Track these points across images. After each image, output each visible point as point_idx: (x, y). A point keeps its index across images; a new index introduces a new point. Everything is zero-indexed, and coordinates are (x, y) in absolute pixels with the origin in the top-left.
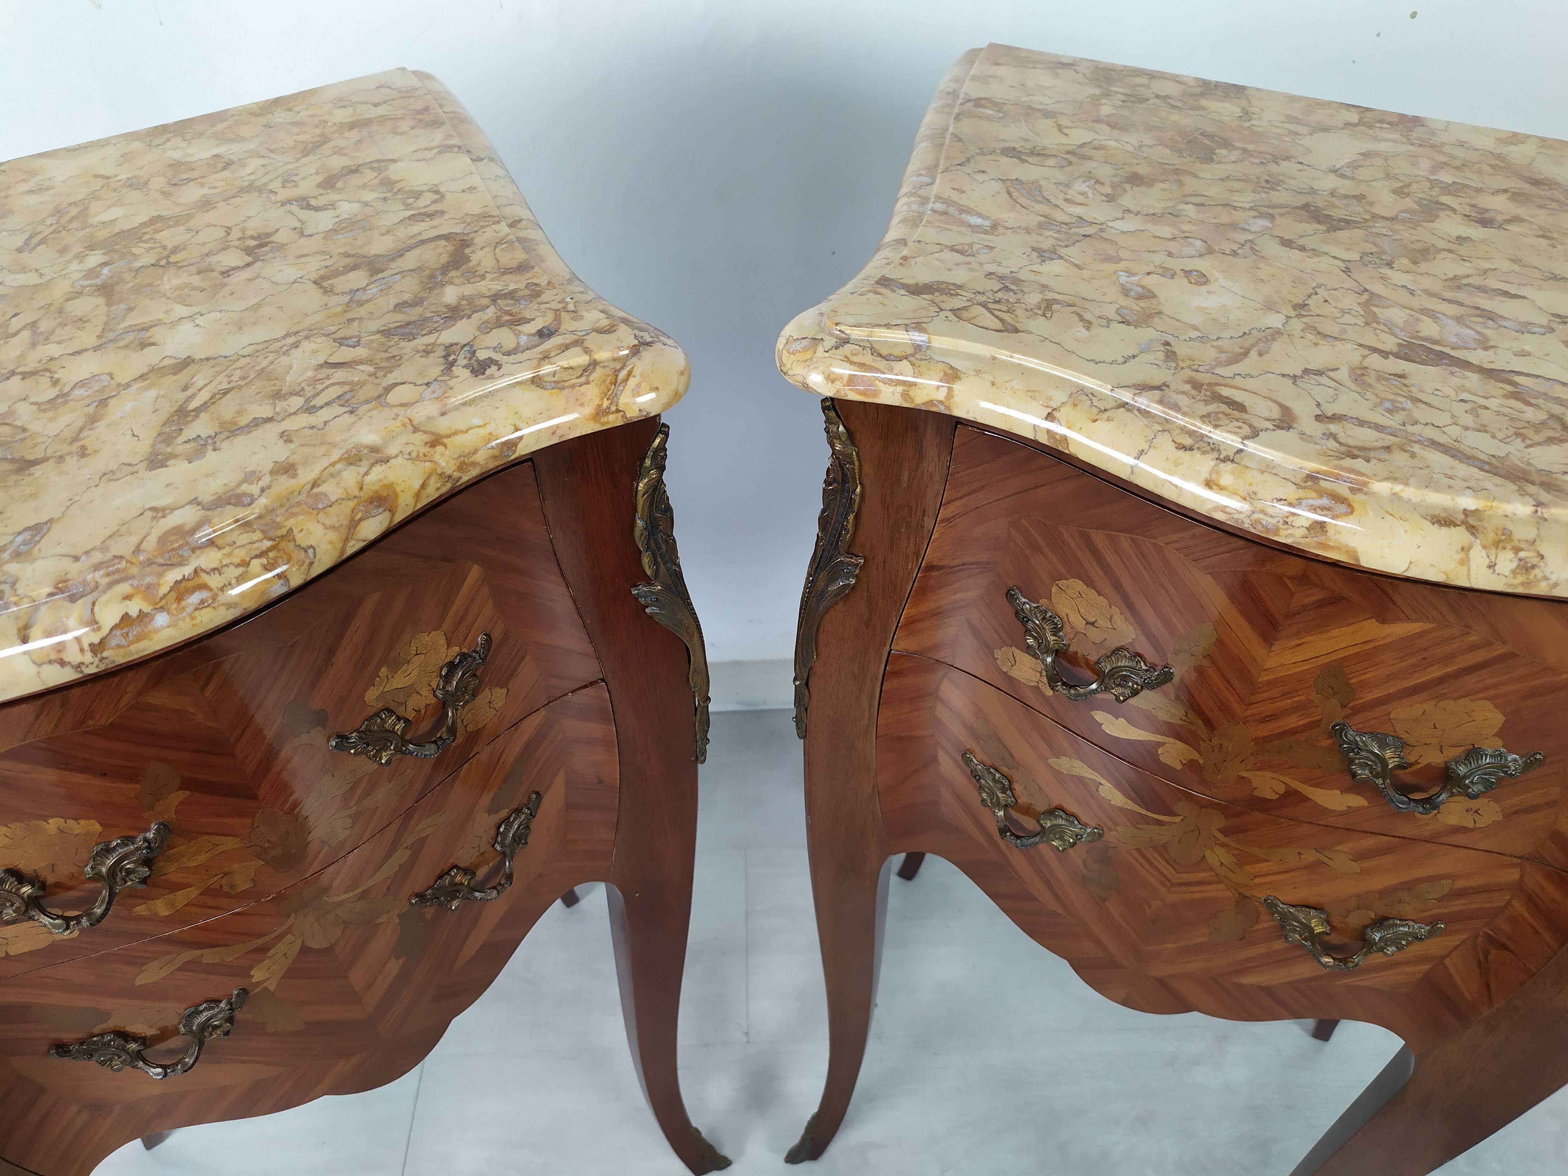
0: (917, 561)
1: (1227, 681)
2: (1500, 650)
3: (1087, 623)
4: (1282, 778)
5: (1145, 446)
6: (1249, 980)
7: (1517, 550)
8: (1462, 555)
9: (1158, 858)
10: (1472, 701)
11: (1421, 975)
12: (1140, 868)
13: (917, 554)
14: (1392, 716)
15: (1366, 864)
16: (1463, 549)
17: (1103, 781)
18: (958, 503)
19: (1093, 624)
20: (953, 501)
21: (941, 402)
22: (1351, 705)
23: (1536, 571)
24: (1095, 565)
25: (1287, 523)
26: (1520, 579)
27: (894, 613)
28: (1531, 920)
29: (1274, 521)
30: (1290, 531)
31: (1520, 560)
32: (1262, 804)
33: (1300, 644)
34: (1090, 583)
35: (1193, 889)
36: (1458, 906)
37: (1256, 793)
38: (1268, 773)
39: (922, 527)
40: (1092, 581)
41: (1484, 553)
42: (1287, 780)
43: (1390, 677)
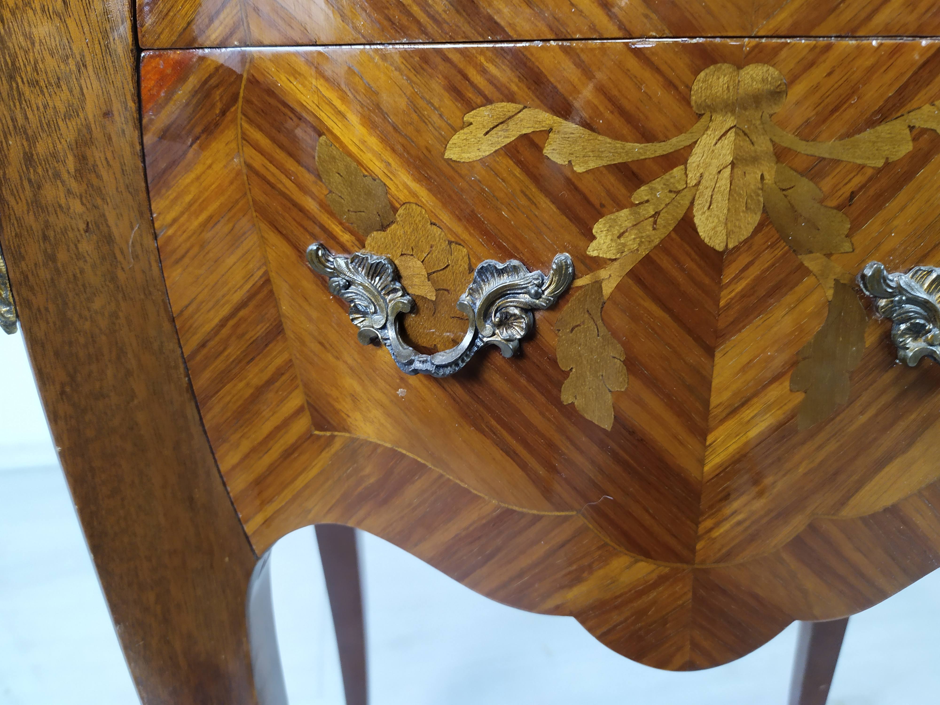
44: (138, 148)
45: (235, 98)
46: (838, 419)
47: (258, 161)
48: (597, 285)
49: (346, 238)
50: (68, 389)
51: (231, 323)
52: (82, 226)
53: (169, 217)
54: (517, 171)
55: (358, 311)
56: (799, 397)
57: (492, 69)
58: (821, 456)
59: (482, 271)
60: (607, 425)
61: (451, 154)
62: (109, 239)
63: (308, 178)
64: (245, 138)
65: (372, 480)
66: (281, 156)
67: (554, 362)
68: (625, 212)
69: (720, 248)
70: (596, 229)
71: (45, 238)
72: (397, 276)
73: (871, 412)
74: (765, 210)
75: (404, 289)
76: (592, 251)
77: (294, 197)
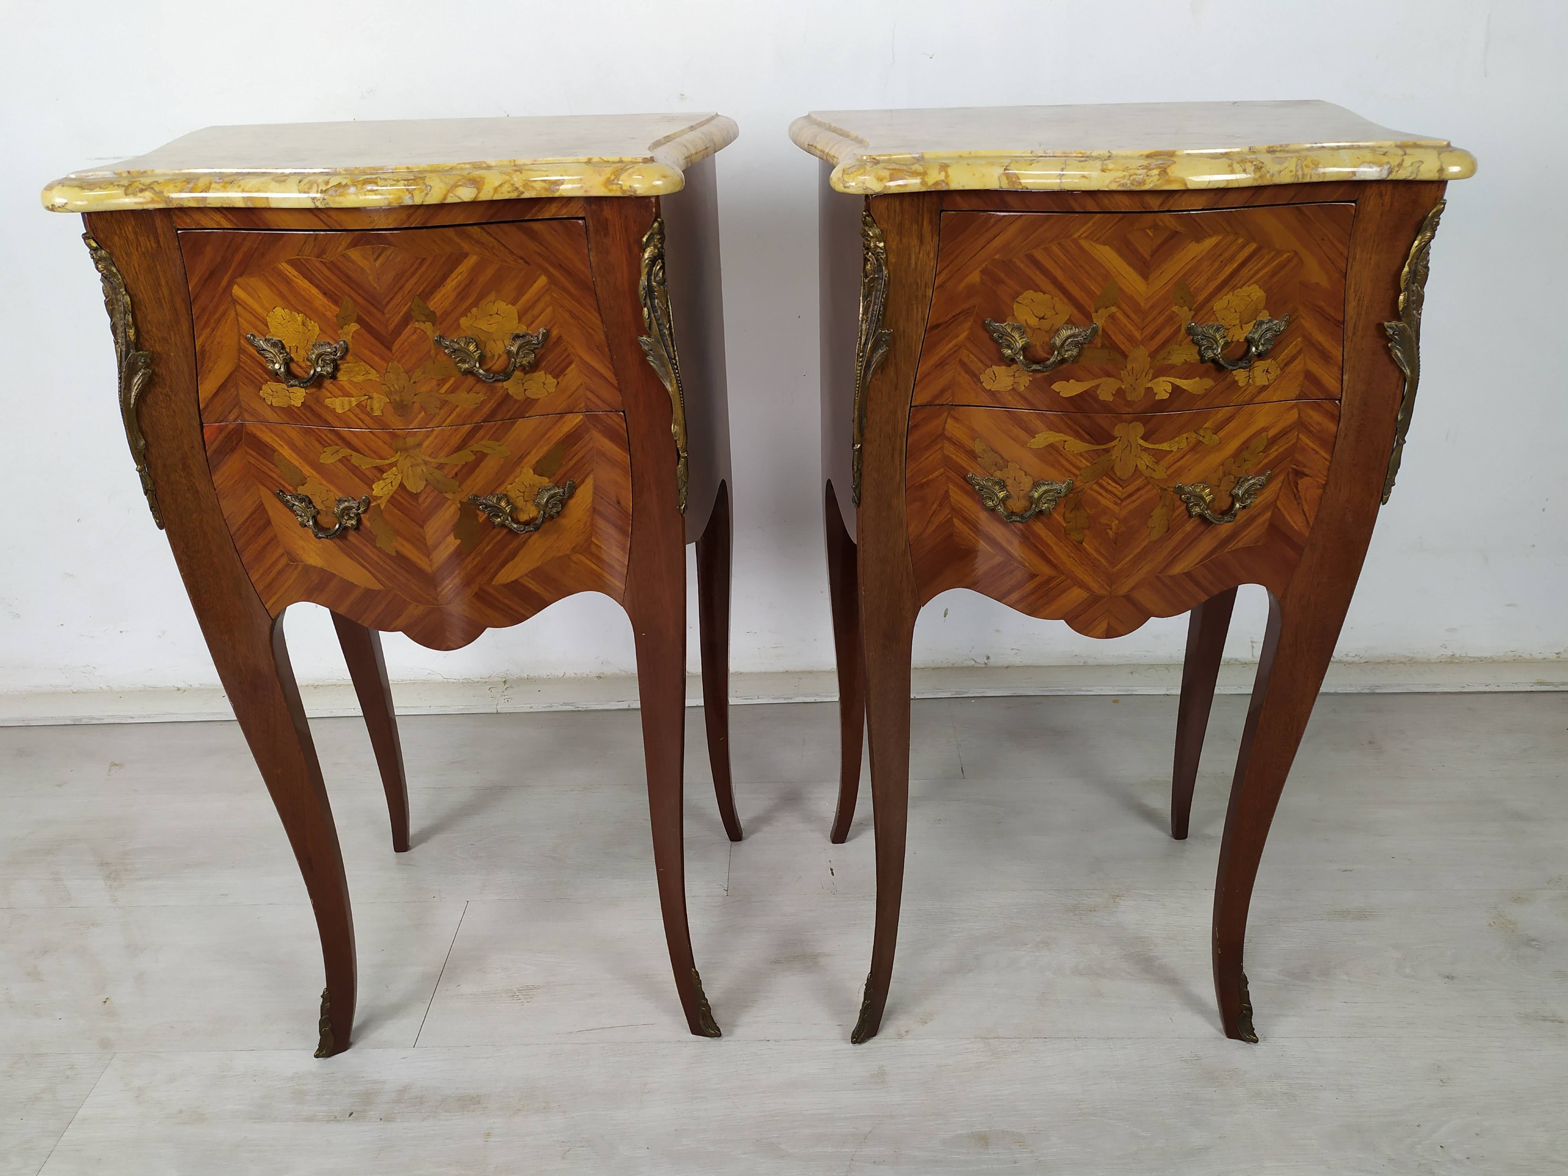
0: (924, 325)
1: (1128, 316)
2: (1253, 246)
3: (1040, 319)
4: (1169, 379)
5: (1064, 166)
6: (1178, 569)
7: (1252, 162)
8: (1230, 168)
9: (1110, 482)
10: (1249, 286)
11: (1268, 523)
12: (1100, 497)
13: (923, 319)
14: (1215, 309)
15: (1222, 434)
16: (1229, 166)
17: (1066, 438)
18: (945, 271)
19: (1043, 318)
20: (943, 270)
21: (943, 181)
22: (1194, 307)
23: (1263, 169)
24: (1038, 273)
25: (1148, 175)
26: (1258, 174)
27: (912, 374)
28: (1311, 445)
29: (1141, 177)
30: (1151, 179)
31: (1255, 165)
32: (1162, 405)
33: (1162, 272)
34: (1037, 288)
35: (1134, 498)
36: (1274, 453)
37: (1157, 398)
38: (1160, 378)
39: (925, 296)
40: (1037, 285)
41: (1239, 165)
42: (1172, 380)
43: (1209, 280)
44: (205, 457)
45: (241, 439)
46: (478, 548)
47: (252, 461)
48: (379, 505)
49: (290, 488)
50: (185, 550)
51: (249, 520)
52: (186, 488)
53: (219, 482)
54: (344, 467)
55: (299, 515)
56: (459, 541)
57: (329, 435)
58: (475, 562)
59: (339, 501)
60: (394, 554)
61: (322, 461)
62: (197, 492)
63: (272, 467)
64: (246, 452)
65: (316, 582)
66: (261, 459)
67: (370, 532)
68: (381, 481)
69: (415, 492)
70: (373, 486)
71: (173, 493)
72: (310, 502)
73: (491, 545)
74: (426, 480)
75: (314, 507)
76: (374, 493)
77: (268, 473)
